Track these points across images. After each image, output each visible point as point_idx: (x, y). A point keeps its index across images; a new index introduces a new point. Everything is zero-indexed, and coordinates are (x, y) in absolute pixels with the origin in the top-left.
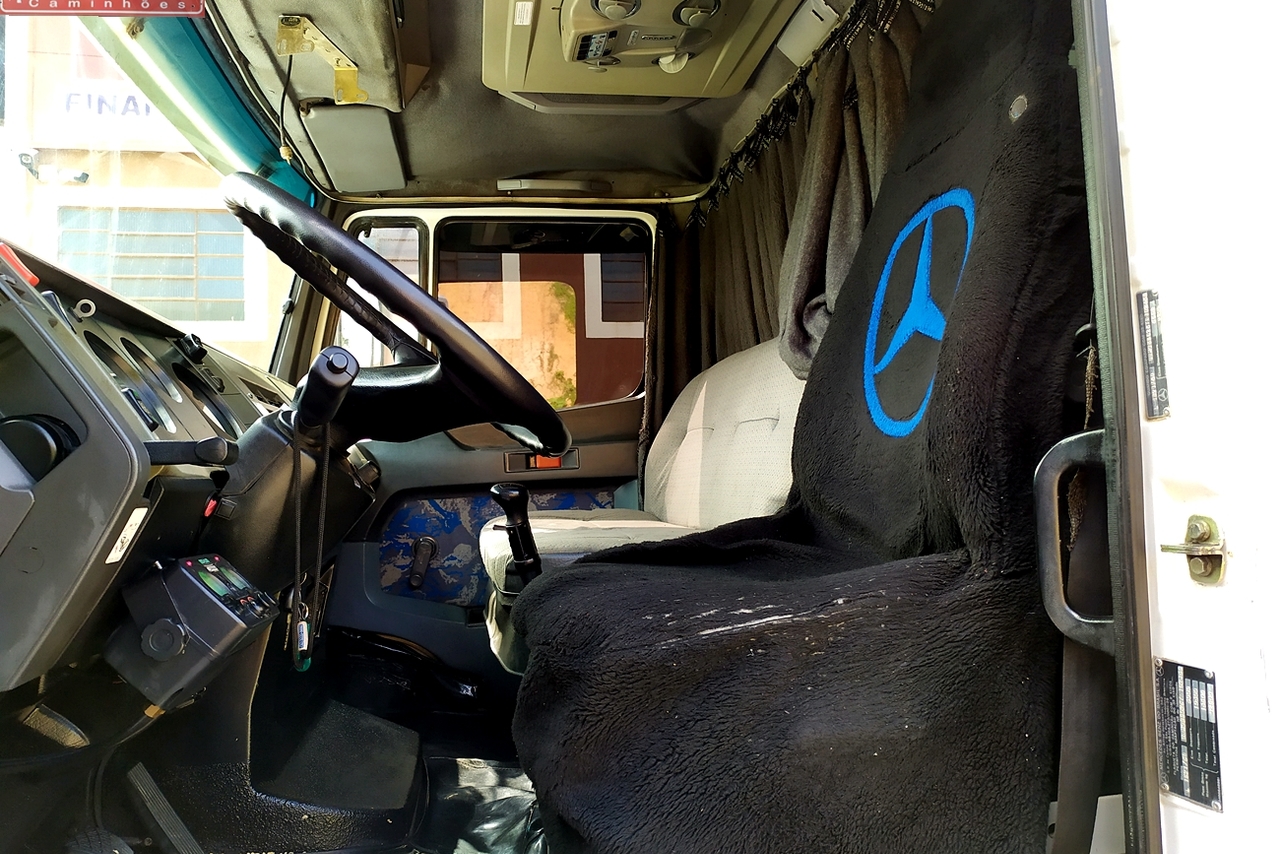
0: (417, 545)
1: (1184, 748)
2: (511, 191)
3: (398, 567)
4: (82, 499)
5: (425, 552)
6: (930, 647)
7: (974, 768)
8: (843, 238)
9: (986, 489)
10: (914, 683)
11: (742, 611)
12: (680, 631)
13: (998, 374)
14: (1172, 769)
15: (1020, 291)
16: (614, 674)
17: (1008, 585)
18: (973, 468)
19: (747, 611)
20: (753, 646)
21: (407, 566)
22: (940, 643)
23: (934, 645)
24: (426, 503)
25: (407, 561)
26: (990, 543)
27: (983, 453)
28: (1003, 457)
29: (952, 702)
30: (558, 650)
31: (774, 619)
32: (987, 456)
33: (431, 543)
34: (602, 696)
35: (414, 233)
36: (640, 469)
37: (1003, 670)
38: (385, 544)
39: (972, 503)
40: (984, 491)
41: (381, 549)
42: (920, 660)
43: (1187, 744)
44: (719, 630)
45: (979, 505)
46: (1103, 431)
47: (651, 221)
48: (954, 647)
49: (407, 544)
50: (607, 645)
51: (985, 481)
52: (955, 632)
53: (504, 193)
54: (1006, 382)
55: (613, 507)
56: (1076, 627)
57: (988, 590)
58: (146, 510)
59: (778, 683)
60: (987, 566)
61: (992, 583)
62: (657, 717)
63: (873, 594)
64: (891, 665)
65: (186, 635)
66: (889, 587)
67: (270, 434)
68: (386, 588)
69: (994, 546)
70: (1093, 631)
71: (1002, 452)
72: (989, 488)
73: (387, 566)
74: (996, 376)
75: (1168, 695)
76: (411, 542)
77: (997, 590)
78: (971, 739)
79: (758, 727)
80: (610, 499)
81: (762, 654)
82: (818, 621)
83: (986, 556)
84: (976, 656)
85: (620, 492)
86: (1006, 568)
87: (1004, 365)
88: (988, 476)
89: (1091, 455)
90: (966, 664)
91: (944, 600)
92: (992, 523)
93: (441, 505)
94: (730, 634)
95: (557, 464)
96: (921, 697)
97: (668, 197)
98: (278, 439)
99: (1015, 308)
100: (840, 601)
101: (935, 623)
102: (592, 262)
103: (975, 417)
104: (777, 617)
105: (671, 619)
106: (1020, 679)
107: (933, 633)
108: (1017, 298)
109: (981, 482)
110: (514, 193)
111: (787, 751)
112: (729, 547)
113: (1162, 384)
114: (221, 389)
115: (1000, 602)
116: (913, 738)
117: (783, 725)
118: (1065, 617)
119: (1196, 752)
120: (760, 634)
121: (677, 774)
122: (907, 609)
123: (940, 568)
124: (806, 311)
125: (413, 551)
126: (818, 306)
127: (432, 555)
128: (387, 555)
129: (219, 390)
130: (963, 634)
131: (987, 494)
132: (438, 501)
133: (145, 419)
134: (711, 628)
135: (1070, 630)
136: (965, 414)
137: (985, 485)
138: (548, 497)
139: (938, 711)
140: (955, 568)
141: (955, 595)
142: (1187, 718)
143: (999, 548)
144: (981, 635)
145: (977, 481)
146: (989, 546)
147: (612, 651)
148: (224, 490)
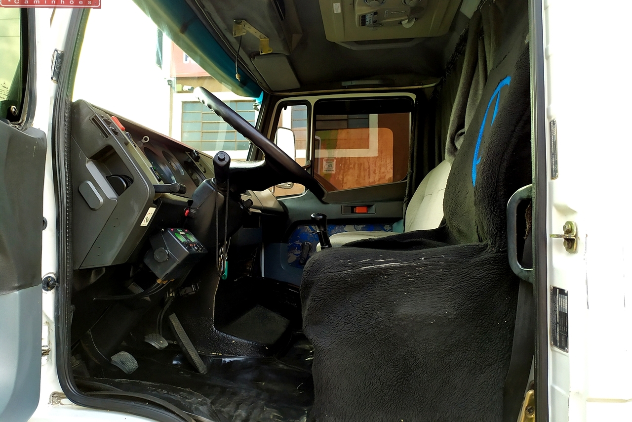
0: (303, 244)
1: (558, 325)
2: (348, 86)
3: (295, 255)
4: (132, 202)
5: (306, 249)
6: (462, 280)
7: (480, 334)
8: (474, 101)
9: (494, 213)
10: (452, 294)
11: (380, 260)
12: (353, 267)
13: (504, 161)
14: (554, 335)
15: (517, 123)
16: (325, 282)
17: (502, 256)
18: (489, 203)
19: (382, 260)
20: (383, 274)
21: (299, 255)
22: (467, 279)
23: (464, 279)
24: (308, 227)
25: (299, 252)
26: (496, 237)
27: (493, 196)
28: (503, 198)
29: (470, 304)
30: (308, 273)
31: (392, 264)
32: (496, 198)
33: (309, 245)
34: (321, 290)
35: (305, 107)
36: (404, 214)
37: (498, 293)
38: (290, 244)
39: (488, 219)
40: (493, 214)
41: (288, 246)
42: (457, 285)
43: (559, 324)
44: (368, 267)
45: (491, 220)
46: (532, 185)
47: (413, 96)
48: (473, 281)
49: (299, 245)
50: (324, 271)
51: (494, 209)
52: (475, 275)
53: (344, 87)
54: (507, 165)
55: (392, 232)
56: (521, 272)
57: (492, 257)
58: (155, 209)
59: (392, 290)
60: (494, 247)
61: (495, 255)
62: (343, 301)
63: (438, 256)
64: (443, 286)
65: (169, 254)
66: (446, 254)
67: (208, 186)
68: (290, 263)
69: (498, 238)
70: (527, 274)
71: (503, 196)
72: (496, 212)
73: (290, 254)
74: (502, 162)
75: (554, 302)
76: (301, 244)
77: (498, 257)
78: (479, 321)
79: (382, 308)
80: (391, 228)
81: (386, 278)
82: (411, 266)
83: (494, 243)
84: (483, 286)
85: (395, 225)
86: (503, 248)
87: (506, 156)
88: (496, 206)
89: (528, 196)
90: (478, 288)
91: (472, 261)
92: (496, 228)
93: (314, 228)
94: (373, 269)
95: (366, 211)
96: (455, 301)
97: (422, 85)
98: (209, 187)
99: (514, 131)
100: (423, 259)
101: (467, 270)
102: (374, 118)
103: (491, 180)
104: (394, 264)
105: (350, 262)
106: (505, 297)
107: (464, 275)
108: (515, 126)
109: (492, 209)
110: (350, 87)
111: (393, 318)
112: (404, 241)
113: (556, 163)
114: (205, 172)
115: (498, 263)
116: (449, 317)
117: (392, 308)
118: (517, 267)
119: (561, 326)
120: (386, 269)
121: (348, 323)
122: (454, 264)
123: (475, 248)
124: (456, 137)
125: (302, 248)
126: (462, 134)
127: (309, 250)
128: (291, 249)
129: (204, 172)
130: (479, 276)
131: (495, 215)
132: (313, 226)
133: (157, 177)
134: (365, 266)
135: (518, 274)
136: (486, 179)
137: (494, 211)
138: (362, 226)
139: (463, 307)
140: (481, 248)
141: (478, 259)
142: (559, 311)
143: (500, 239)
144: (487, 276)
145: (491, 209)
146: (496, 238)
147: (325, 273)
148: (191, 207)
